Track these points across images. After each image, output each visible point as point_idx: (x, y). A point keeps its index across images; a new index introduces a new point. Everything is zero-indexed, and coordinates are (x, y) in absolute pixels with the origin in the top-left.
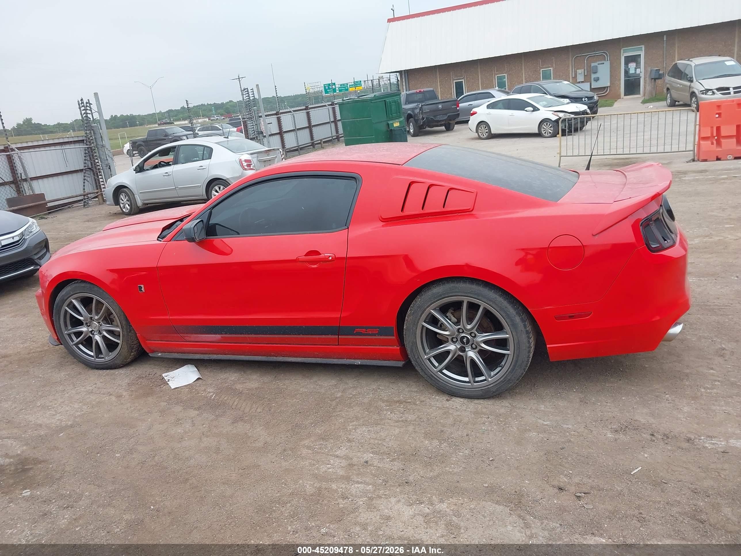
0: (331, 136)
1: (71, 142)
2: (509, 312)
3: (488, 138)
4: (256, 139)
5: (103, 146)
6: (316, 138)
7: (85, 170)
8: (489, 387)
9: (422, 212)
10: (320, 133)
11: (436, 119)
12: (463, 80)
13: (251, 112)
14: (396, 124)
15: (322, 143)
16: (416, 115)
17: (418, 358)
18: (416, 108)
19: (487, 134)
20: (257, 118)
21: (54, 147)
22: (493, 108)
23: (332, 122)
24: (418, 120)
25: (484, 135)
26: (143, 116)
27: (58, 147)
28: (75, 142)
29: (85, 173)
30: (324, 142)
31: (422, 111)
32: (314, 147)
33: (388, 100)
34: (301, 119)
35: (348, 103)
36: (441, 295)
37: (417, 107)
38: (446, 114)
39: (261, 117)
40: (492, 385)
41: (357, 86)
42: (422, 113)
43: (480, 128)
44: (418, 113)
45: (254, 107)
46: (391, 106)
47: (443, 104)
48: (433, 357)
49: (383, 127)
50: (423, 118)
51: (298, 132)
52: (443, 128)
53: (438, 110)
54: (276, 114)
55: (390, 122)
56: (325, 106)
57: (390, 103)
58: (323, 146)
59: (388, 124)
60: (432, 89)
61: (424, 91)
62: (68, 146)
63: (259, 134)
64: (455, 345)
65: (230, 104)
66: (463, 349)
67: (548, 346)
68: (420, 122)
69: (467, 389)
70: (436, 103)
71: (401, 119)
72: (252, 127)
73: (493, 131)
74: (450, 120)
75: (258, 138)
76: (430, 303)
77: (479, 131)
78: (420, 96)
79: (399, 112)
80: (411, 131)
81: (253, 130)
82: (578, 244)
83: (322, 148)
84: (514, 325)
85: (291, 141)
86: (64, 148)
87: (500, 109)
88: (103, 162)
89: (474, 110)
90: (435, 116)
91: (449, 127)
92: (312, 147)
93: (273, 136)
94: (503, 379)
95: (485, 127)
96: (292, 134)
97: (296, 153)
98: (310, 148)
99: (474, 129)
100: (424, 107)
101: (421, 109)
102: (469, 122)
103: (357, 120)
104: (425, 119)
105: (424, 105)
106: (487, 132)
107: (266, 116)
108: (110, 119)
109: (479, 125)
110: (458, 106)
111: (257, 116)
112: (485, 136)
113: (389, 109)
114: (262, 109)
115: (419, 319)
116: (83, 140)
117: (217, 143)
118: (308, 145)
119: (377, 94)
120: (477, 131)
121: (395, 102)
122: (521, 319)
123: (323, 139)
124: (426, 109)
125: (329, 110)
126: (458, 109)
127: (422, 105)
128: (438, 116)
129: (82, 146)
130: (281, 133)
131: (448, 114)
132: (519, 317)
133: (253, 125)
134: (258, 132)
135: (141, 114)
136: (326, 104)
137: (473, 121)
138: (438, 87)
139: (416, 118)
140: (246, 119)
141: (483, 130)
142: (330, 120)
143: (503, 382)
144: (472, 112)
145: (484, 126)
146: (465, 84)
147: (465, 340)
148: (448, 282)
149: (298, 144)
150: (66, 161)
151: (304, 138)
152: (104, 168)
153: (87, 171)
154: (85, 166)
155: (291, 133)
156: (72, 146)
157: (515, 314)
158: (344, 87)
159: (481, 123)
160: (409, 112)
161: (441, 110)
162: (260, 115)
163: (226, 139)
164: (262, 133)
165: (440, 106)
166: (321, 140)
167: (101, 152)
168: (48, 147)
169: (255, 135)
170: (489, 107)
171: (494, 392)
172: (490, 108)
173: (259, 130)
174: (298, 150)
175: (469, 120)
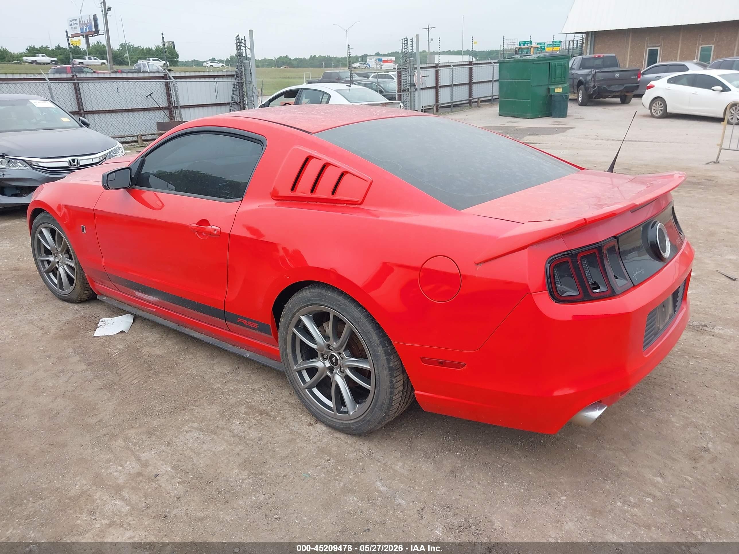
0: (491, 95)
1: (224, 75)
2: (372, 339)
3: (661, 117)
4: (407, 90)
5: (251, 82)
6: (475, 95)
7: (232, 103)
8: (350, 422)
9: (310, 195)
10: (479, 91)
11: (610, 89)
12: (659, 48)
13: (407, 63)
14: (558, 90)
15: (479, 101)
16: (587, 82)
17: (288, 367)
18: (588, 75)
19: (661, 112)
20: (412, 69)
21: (208, 79)
22: (675, 83)
23: (495, 81)
24: (588, 88)
25: (657, 113)
26: (339, 58)
27: (212, 80)
28: (228, 76)
29: (231, 106)
30: (482, 101)
31: (595, 79)
32: (471, 105)
33: (553, 63)
34: (462, 75)
35: (509, 62)
36: (309, 301)
37: (590, 73)
38: (623, 85)
39: (416, 68)
40: (352, 421)
41: (555, 47)
42: (595, 81)
43: (654, 105)
44: (590, 80)
45: (411, 57)
46: (555, 69)
47: (622, 73)
48: (306, 369)
49: (542, 91)
50: (594, 87)
51: (454, 88)
52: (618, 100)
53: (615, 79)
54: (435, 67)
55: (551, 87)
56: (491, 63)
57: (555, 66)
58: (479, 105)
59: (549, 89)
60: (613, 55)
61: (603, 57)
62: (221, 80)
63: (411, 86)
64: (324, 363)
65: (423, 53)
66: (331, 369)
67: (416, 392)
68: (591, 91)
69: (329, 418)
70: (613, 71)
71: (565, 85)
72: (406, 78)
73: (670, 110)
74: (627, 92)
75: (410, 91)
76: (299, 307)
77: (653, 108)
78: (599, 62)
79: (565, 77)
80: (580, 99)
81: (406, 82)
82: (455, 271)
83: (479, 107)
84: (376, 356)
85: (445, 97)
86: (217, 81)
87: (683, 84)
88: (249, 97)
89: (652, 83)
90: (609, 86)
91: (625, 100)
92: (468, 104)
93: (428, 90)
94: (363, 418)
95: (661, 104)
96: (448, 89)
97: (449, 109)
98: (467, 106)
99: (647, 105)
100: (598, 75)
101: (594, 76)
102: (644, 96)
103: (515, 81)
104: (596, 88)
105: (599, 72)
106: (661, 110)
107: (421, 68)
108: (310, 59)
109: (654, 101)
110: (640, 77)
111: (412, 67)
112: (659, 114)
113: (553, 73)
114: (418, 61)
115: (290, 323)
116: (234, 75)
117: (337, 91)
118: (465, 102)
119: (541, 55)
120: (650, 108)
121: (562, 66)
122: (384, 350)
123: (481, 98)
124: (600, 77)
125: (494, 68)
126: (638, 80)
127: (596, 72)
128: (613, 86)
129: (233, 80)
130: (437, 88)
131: (626, 85)
132: (383, 348)
133: (406, 77)
134: (411, 84)
135: (338, 57)
136: (492, 61)
137: (649, 96)
138: (627, 53)
139: (587, 86)
140: (401, 70)
141: (658, 107)
142: (493, 78)
143: (363, 421)
144: (648, 85)
145: (660, 102)
146: (660, 53)
147: (334, 360)
148: (319, 287)
149: (452, 100)
150: (216, 93)
151: (462, 94)
152: (249, 103)
153: (233, 105)
154: (232, 100)
155: (446, 88)
156: (225, 80)
157: (378, 343)
158: (541, 47)
159: (657, 99)
160: (581, 78)
161: (617, 79)
162: (415, 66)
163: (348, 88)
164: (414, 85)
165: (617, 75)
166: (478, 99)
167: (248, 89)
168: (203, 79)
169: (407, 86)
170: (670, 81)
171: (354, 430)
172: (672, 83)
173: (412, 82)
174: (451, 107)
175: (643, 95)
